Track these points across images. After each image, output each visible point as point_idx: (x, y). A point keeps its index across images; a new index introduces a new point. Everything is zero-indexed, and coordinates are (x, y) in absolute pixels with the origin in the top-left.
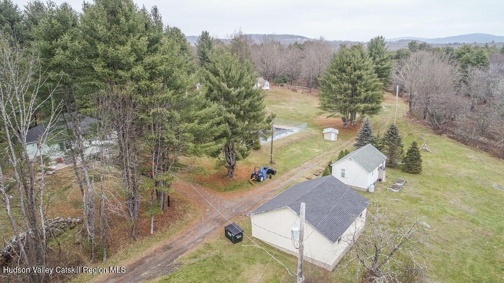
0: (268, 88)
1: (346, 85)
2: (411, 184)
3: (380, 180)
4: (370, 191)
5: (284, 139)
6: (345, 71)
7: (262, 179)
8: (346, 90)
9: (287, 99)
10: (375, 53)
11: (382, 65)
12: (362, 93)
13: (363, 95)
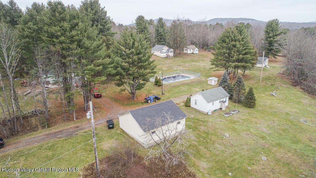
0: (197, 52)
1: (225, 50)
2: (241, 113)
3: (221, 109)
4: (209, 114)
5: (180, 82)
6: (225, 42)
7: (149, 101)
8: (224, 53)
9: (205, 59)
10: (270, 30)
11: (274, 39)
12: (235, 56)
13: (235, 57)
